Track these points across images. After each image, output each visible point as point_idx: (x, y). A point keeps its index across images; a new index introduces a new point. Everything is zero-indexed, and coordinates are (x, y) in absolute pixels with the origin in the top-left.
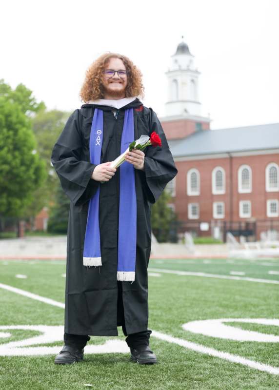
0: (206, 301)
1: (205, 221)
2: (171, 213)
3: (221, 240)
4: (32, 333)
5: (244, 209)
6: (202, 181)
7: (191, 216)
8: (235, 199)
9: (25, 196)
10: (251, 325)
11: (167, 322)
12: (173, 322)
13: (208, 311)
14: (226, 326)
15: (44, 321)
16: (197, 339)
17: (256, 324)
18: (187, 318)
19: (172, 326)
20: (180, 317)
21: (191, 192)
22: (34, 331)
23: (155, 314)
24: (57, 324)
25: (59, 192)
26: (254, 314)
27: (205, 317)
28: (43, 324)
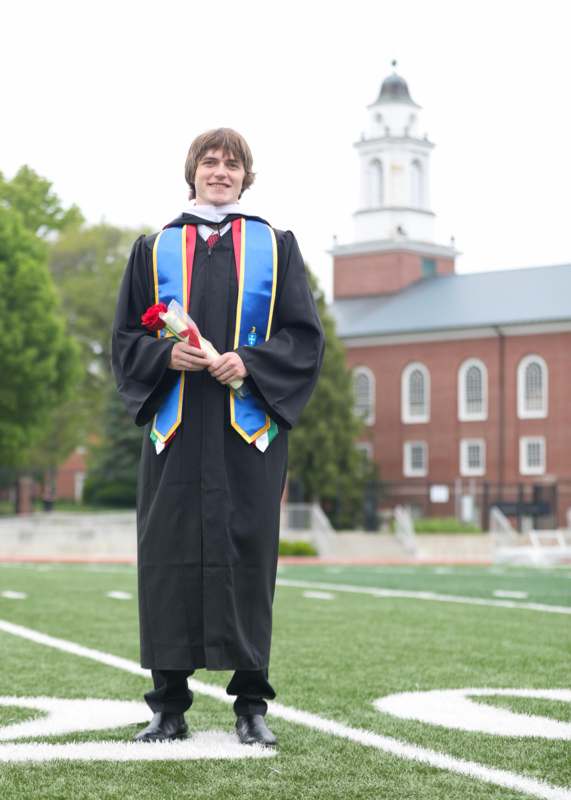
0: (433, 651)
1: (439, 483)
2: (365, 460)
3: (477, 526)
4: (20, 714)
5: (529, 454)
6: (434, 391)
7: (409, 471)
8: (509, 433)
9: (34, 421)
10: (535, 703)
11: (339, 695)
12: (354, 693)
13: (436, 671)
14: (476, 704)
15: (53, 688)
16: (405, 731)
17: (547, 700)
18: (387, 684)
19: (350, 703)
20: (369, 684)
21: (409, 416)
22: (25, 709)
23: (313, 677)
24: (83, 696)
25: (110, 411)
26: (543, 679)
27: (428, 684)
28: (50, 695)
